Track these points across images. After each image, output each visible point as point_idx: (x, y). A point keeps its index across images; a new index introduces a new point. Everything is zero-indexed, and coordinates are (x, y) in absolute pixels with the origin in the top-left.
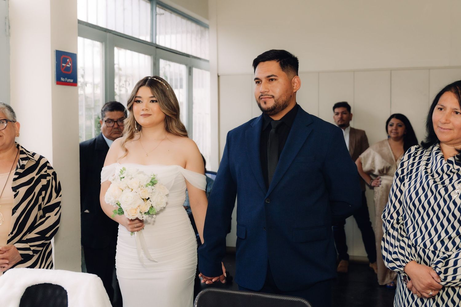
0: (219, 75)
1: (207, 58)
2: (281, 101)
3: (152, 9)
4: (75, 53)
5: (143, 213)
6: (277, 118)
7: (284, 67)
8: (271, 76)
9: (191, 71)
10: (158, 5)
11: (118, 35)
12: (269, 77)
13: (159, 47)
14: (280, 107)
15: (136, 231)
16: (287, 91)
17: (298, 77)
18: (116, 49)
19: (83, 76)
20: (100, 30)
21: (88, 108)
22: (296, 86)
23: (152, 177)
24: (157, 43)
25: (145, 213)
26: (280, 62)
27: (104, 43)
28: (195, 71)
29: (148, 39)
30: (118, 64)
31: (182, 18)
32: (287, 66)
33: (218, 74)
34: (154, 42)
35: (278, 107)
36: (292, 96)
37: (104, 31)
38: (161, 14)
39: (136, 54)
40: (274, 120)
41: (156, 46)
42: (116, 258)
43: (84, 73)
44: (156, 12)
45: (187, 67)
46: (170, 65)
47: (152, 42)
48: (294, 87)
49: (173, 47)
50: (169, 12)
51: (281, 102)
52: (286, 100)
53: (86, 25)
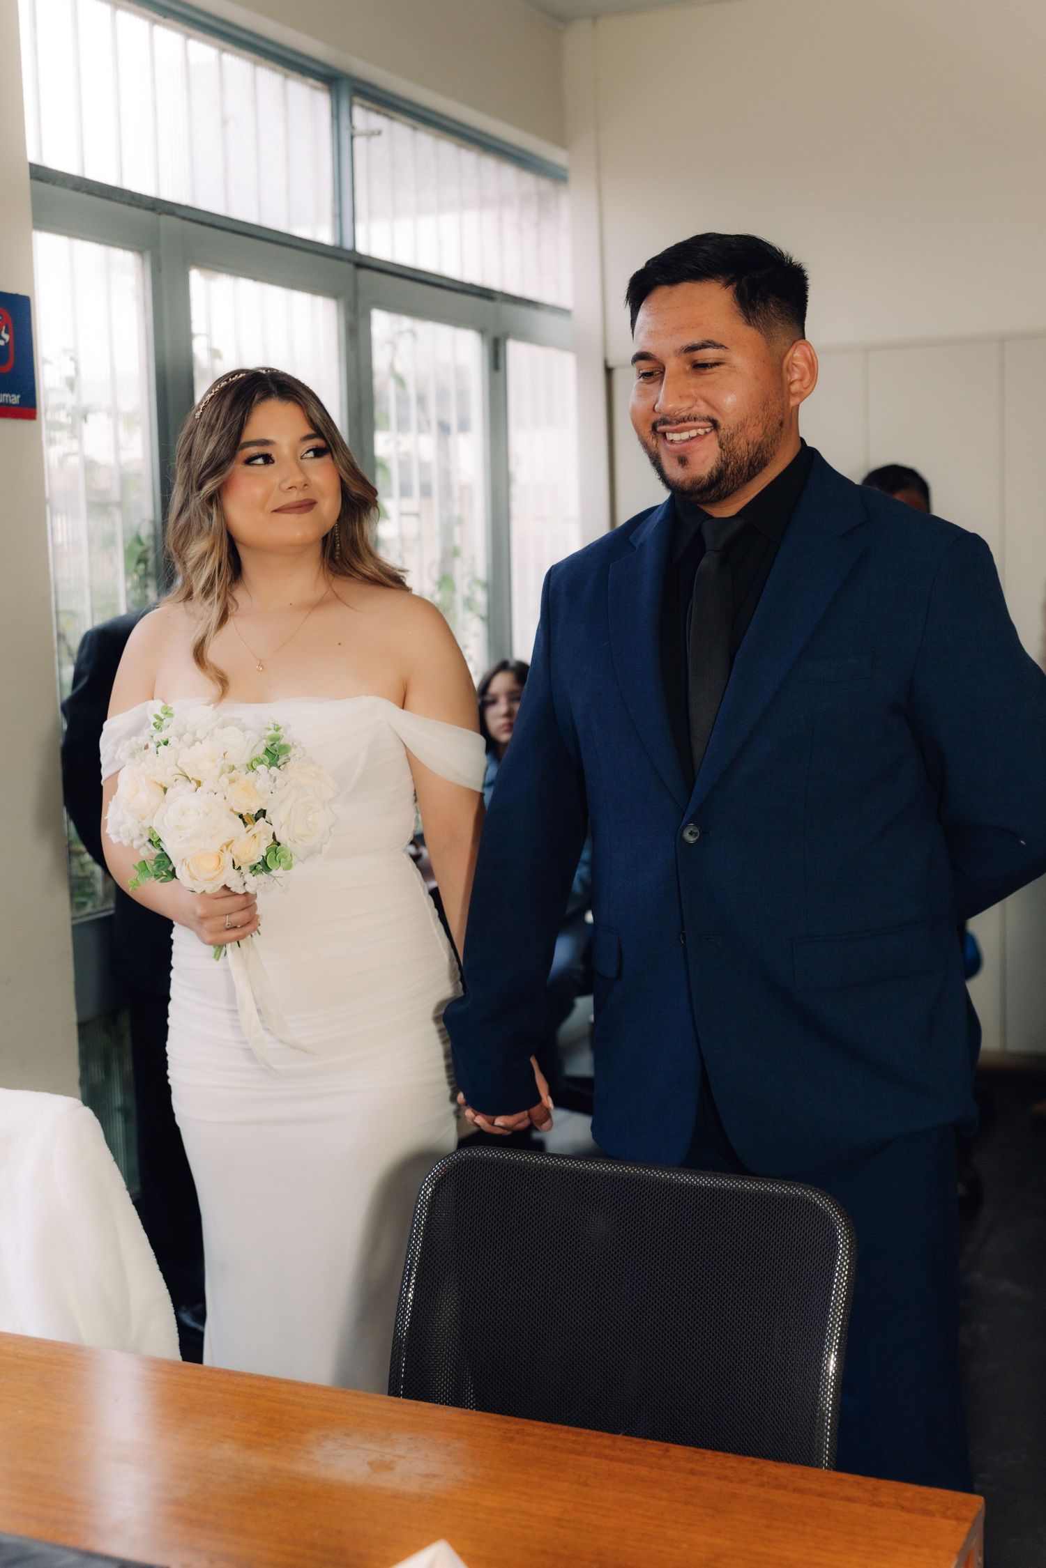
0: (611, 364)
1: (566, 302)
2: (743, 442)
3: (336, 116)
4: (22, 292)
5: (245, 869)
6: (728, 509)
7: (753, 308)
8: (704, 346)
9: (501, 355)
10: (357, 100)
11: (202, 223)
12: (692, 349)
13: (366, 262)
14: (740, 469)
15: (231, 941)
16: (766, 403)
17: (808, 345)
18: (196, 277)
19: (71, 384)
20: (130, 204)
21: (99, 506)
22: (801, 380)
23: (269, 733)
24: (362, 248)
25: (254, 868)
26: (735, 286)
27: (148, 255)
28: (516, 351)
29: (325, 236)
30: (208, 336)
31: (460, 146)
32: (765, 301)
33: (606, 362)
34: (348, 245)
35: (732, 471)
36: (786, 421)
37: (147, 209)
38: (373, 134)
39: (275, 294)
40: (711, 517)
41: (357, 259)
42: (171, 1047)
43: (77, 370)
44: (353, 128)
45: (482, 338)
46: (413, 333)
47: (338, 244)
48: (791, 383)
49: (427, 262)
50: (405, 124)
51: (742, 447)
52: (760, 439)
53: (76, 189)
